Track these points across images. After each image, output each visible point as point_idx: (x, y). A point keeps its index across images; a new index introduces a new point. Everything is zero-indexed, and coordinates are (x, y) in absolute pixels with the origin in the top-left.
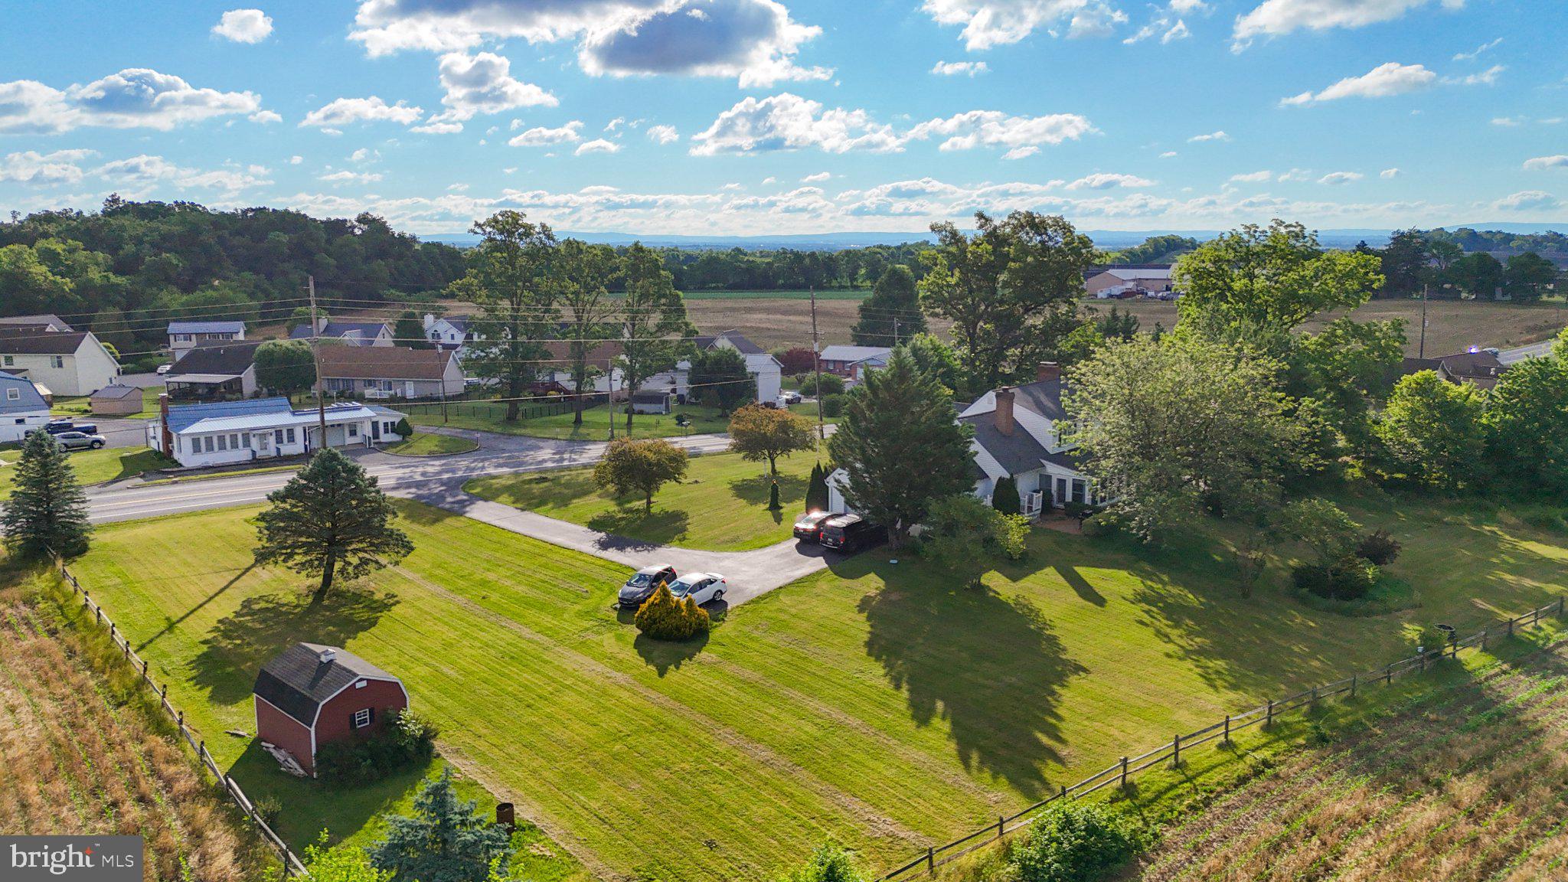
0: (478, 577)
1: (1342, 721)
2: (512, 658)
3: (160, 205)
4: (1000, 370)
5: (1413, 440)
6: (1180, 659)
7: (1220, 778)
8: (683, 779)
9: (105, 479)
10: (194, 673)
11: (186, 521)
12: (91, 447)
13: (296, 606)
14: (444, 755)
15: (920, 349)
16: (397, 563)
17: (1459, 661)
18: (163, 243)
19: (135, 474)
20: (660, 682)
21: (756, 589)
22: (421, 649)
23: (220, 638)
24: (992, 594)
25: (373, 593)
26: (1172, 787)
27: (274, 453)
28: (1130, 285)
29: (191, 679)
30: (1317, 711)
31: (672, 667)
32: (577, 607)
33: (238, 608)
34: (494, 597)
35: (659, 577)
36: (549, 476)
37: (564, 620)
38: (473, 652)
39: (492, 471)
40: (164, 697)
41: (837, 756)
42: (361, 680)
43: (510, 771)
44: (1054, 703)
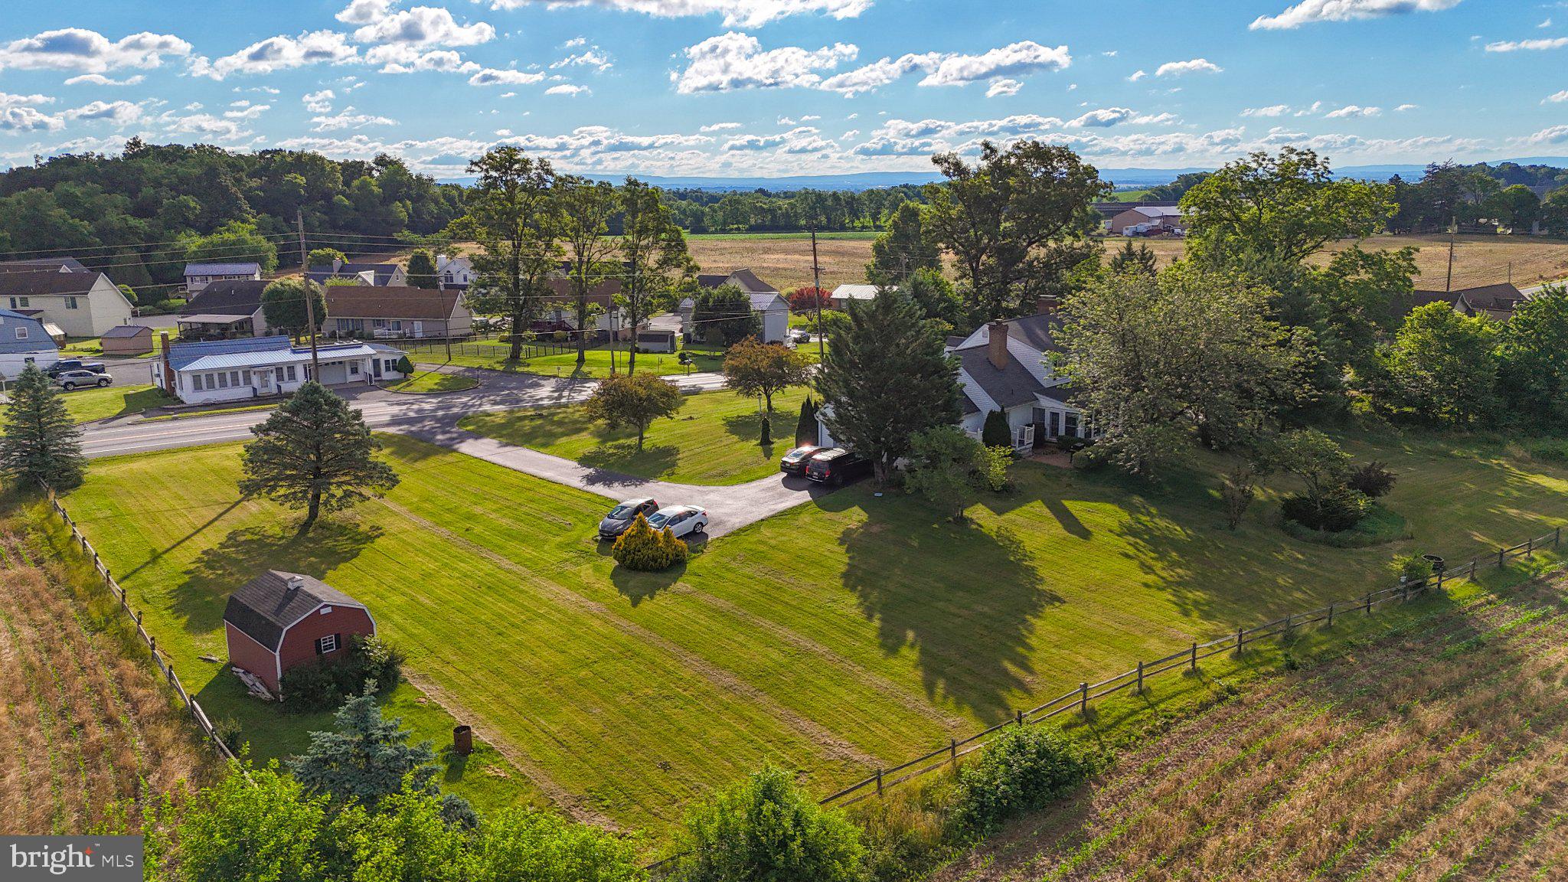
0: (464, 510)
1: (1315, 650)
2: (489, 587)
3: (180, 148)
4: (1004, 304)
5: (1423, 373)
6: (1160, 589)
7: (1182, 704)
8: (644, 704)
9: (107, 415)
10: (173, 602)
11: (183, 456)
12: (98, 385)
13: (282, 538)
14: (410, 680)
15: (921, 283)
16: (381, 496)
17: (1445, 592)
18: (182, 186)
19: (135, 412)
20: (633, 612)
21: (736, 522)
22: (399, 579)
23: (203, 569)
24: (974, 526)
25: (358, 525)
26: (1133, 712)
27: (275, 391)
28: (1157, 222)
29: (170, 608)
30: (1289, 639)
31: (647, 597)
32: (558, 539)
33: (223, 539)
34: (478, 529)
35: (639, 509)
36: (545, 412)
37: (545, 552)
38: (452, 582)
39: (487, 407)
40: (139, 623)
41: (800, 684)
42: (326, 606)
43: (475, 696)
44: (1025, 633)
